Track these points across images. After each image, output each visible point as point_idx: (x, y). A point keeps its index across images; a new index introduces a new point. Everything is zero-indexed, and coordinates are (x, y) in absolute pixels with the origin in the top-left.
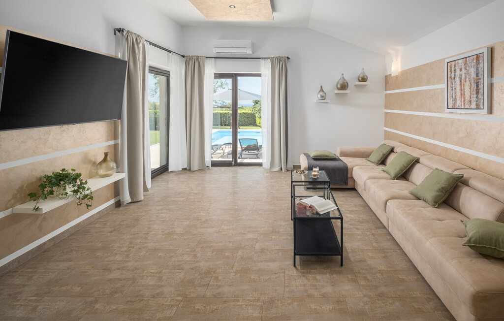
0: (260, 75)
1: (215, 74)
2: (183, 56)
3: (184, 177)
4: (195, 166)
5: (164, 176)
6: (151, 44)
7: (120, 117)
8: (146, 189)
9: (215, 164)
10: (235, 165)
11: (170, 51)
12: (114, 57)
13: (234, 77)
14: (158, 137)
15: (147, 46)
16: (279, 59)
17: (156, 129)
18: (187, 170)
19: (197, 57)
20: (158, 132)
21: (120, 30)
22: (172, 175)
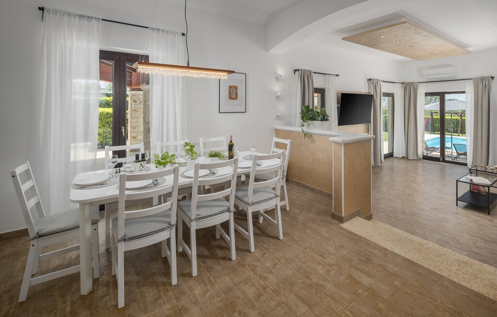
0: (464, 92)
1: (425, 93)
2: (403, 83)
3: (403, 161)
4: (411, 157)
5: (391, 159)
6: (384, 81)
7: (370, 122)
8: (381, 162)
9: (426, 158)
10: (442, 162)
11: (394, 83)
12: (367, 94)
13: (442, 95)
14: (387, 136)
15: (382, 83)
16: (483, 79)
17: (386, 131)
18: (406, 158)
19: (412, 83)
20: (387, 133)
21: (370, 80)
22: (395, 159)
